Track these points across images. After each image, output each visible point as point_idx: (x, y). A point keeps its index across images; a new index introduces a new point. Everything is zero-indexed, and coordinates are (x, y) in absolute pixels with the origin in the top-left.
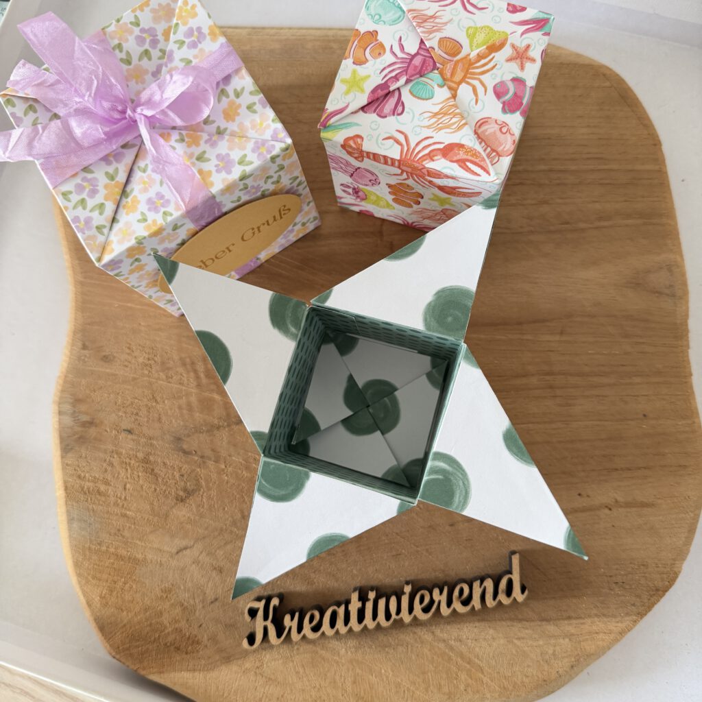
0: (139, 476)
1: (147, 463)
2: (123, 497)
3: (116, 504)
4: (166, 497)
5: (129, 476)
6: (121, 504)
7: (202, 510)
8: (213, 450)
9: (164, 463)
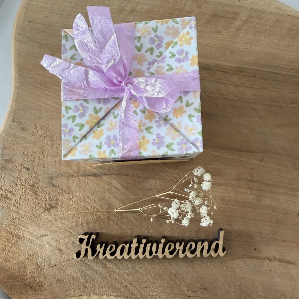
0: (28, 193)
1: (33, 187)
2: (18, 203)
3: (14, 205)
4: (40, 207)
5: (23, 192)
6: (17, 206)
7: (57, 217)
8: (68, 187)
9: (42, 189)
